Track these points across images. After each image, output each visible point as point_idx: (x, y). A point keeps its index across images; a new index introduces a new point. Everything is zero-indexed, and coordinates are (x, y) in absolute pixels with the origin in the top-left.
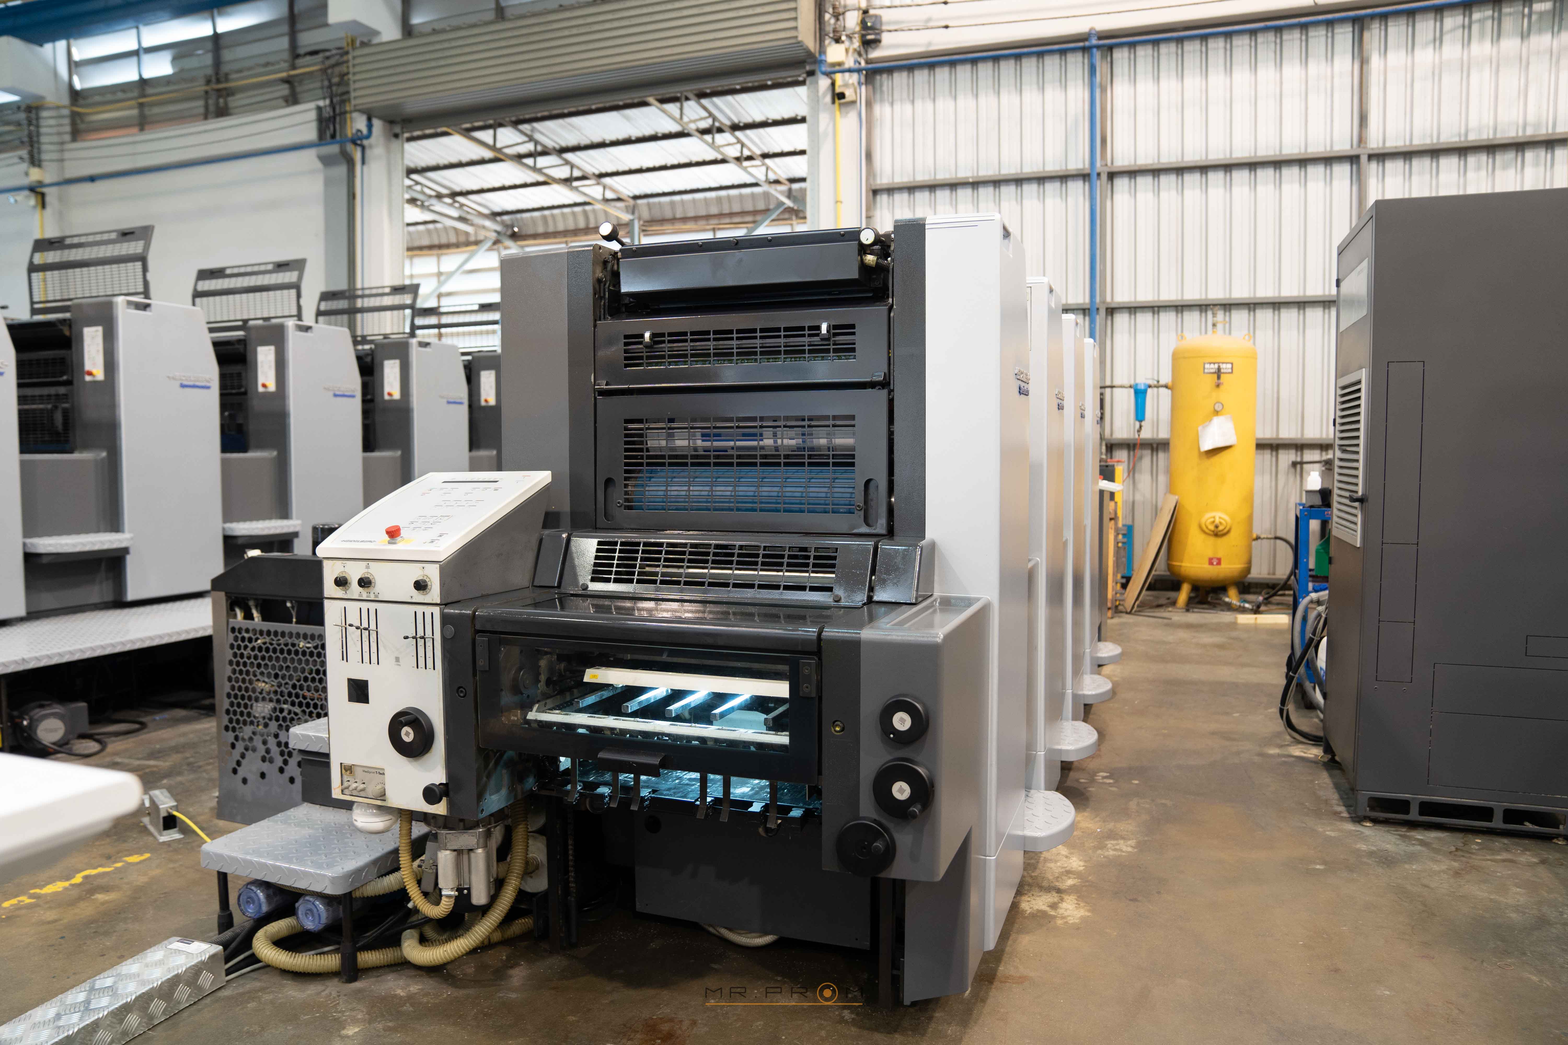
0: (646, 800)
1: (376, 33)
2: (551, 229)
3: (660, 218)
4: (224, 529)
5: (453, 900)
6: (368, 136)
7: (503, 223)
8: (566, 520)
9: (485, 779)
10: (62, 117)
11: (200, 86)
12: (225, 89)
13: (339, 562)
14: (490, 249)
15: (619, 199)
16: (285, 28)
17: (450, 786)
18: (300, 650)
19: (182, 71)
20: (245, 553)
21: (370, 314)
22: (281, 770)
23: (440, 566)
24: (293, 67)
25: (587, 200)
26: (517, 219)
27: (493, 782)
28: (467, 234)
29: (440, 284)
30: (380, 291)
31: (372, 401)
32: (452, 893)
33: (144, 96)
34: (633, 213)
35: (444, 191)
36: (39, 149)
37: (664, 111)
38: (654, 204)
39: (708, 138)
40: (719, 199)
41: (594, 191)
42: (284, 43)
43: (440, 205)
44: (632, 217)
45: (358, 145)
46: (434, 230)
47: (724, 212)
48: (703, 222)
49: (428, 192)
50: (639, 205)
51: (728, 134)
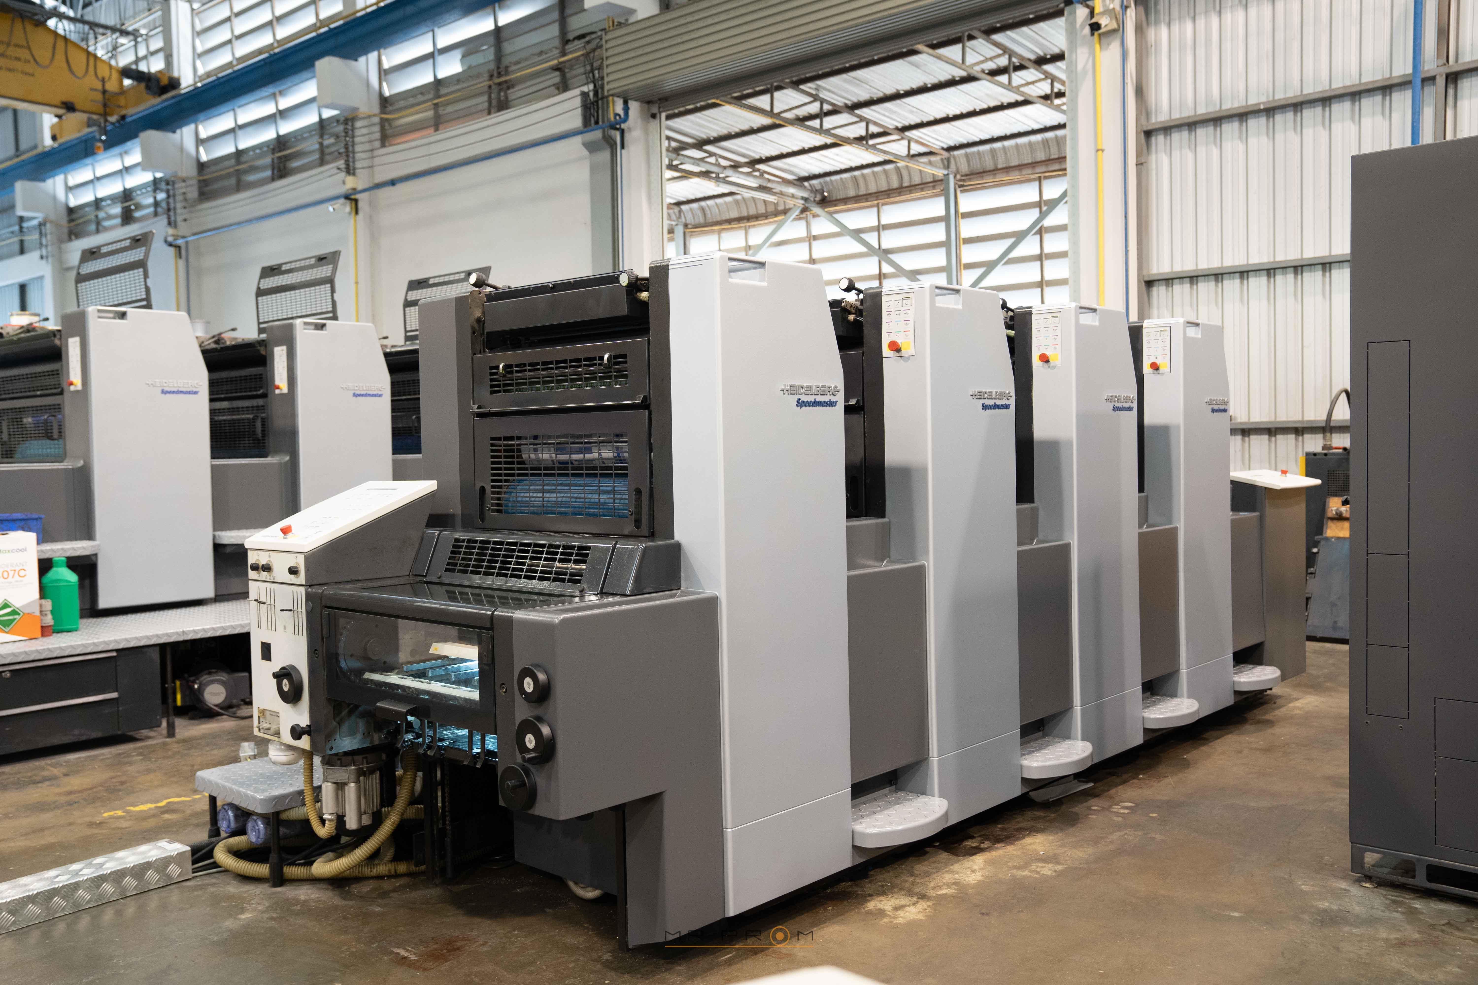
1: (632, 11)
2: (862, 191)
3: (981, 170)
5: (333, 825)
6: (626, 119)
7: (811, 188)
8: (459, 521)
10: (373, 125)
11: (485, 81)
12: (506, 82)
13: (256, 552)
14: (798, 218)
15: (931, 153)
16: (555, 15)
17: (312, 729)
19: (470, 68)
23: (305, 557)
24: (564, 54)
25: (887, 157)
26: (825, 182)
27: (345, 727)
32: (333, 818)
33: (439, 97)
34: (948, 167)
35: (743, 160)
36: (354, 157)
37: (939, 57)
38: (973, 153)
39: (1003, 79)
40: (1046, 142)
41: (898, 147)
42: (554, 30)
43: (737, 175)
44: (946, 172)
45: (617, 129)
46: (737, 202)
47: (1053, 157)
48: (1029, 171)
49: (724, 163)
50: (954, 157)
51: (1032, 70)
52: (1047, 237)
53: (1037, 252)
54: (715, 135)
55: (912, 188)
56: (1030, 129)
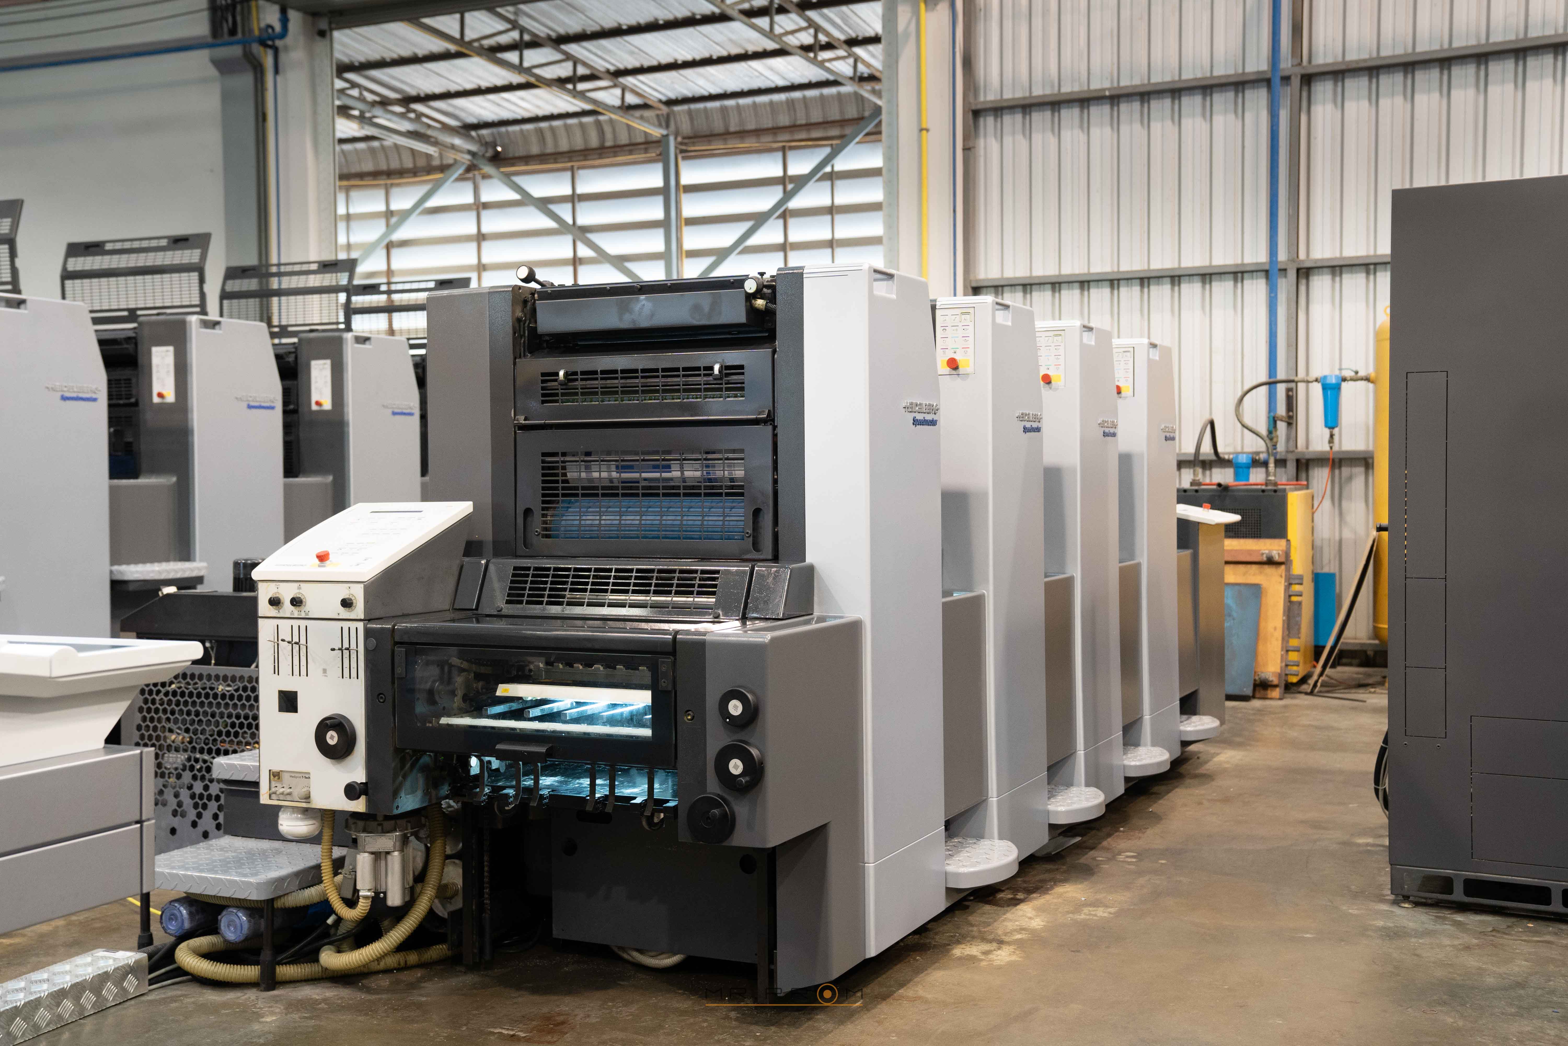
0: (545, 799)
2: (550, 149)
3: (708, 133)
4: (111, 572)
5: (369, 901)
6: (282, 35)
7: (481, 141)
8: (489, 548)
9: (400, 778)
13: (273, 584)
14: (461, 179)
15: (646, 106)
17: (369, 786)
18: (219, 694)
20: (160, 590)
21: (292, 298)
22: (194, 824)
23: (365, 586)
26: (499, 134)
27: (408, 784)
28: (428, 156)
29: (391, 228)
30: (305, 267)
31: (295, 411)
32: (369, 894)
34: (667, 126)
35: (393, 95)
38: (698, 110)
40: (791, 103)
41: (611, 97)
43: (389, 116)
44: (664, 132)
45: (270, 47)
46: (372, 150)
47: (799, 122)
48: (769, 138)
49: (370, 97)
50: (673, 111)
51: (793, 16)
52: (792, 222)
53: (780, 239)
54: (362, 59)
55: (617, 149)
56: (773, 85)
